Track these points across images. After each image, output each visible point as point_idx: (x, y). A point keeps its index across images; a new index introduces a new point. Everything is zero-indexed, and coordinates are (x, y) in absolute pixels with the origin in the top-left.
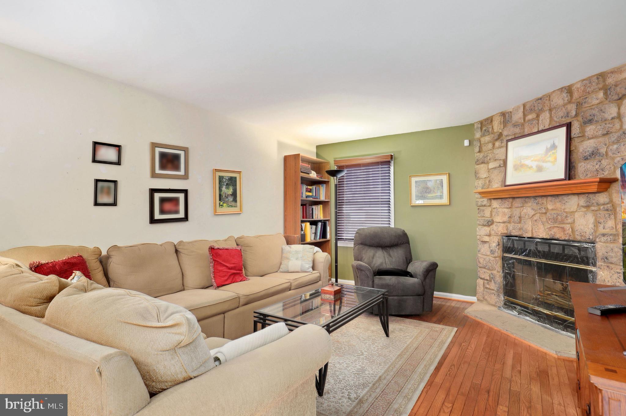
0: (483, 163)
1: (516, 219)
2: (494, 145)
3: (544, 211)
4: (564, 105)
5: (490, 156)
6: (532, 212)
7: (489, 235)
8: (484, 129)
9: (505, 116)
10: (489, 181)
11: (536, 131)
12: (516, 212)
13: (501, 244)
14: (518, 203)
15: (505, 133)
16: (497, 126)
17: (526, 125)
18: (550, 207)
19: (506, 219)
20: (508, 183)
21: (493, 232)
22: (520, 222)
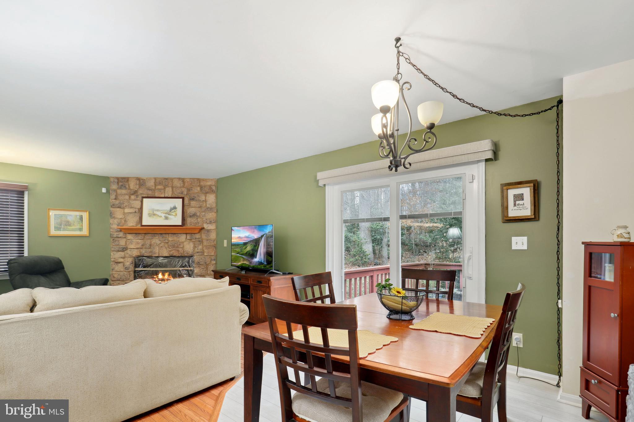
0: (119, 207)
1: (148, 246)
2: (130, 197)
3: (167, 241)
4: (181, 187)
5: (126, 204)
6: (158, 242)
7: (123, 258)
8: (120, 184)
9: (141, 182)
10: (125, 221)
11: (163, 196)
12: (148, 242)
13: (134, 262)
14: (148, 237)
15: (140, 192)
16: (133, 185)
17: (156, 191)
18: (170, 239)
19: (139, 246)
20: (144, 224)
21: (127, 255)
22: (150, 248)
